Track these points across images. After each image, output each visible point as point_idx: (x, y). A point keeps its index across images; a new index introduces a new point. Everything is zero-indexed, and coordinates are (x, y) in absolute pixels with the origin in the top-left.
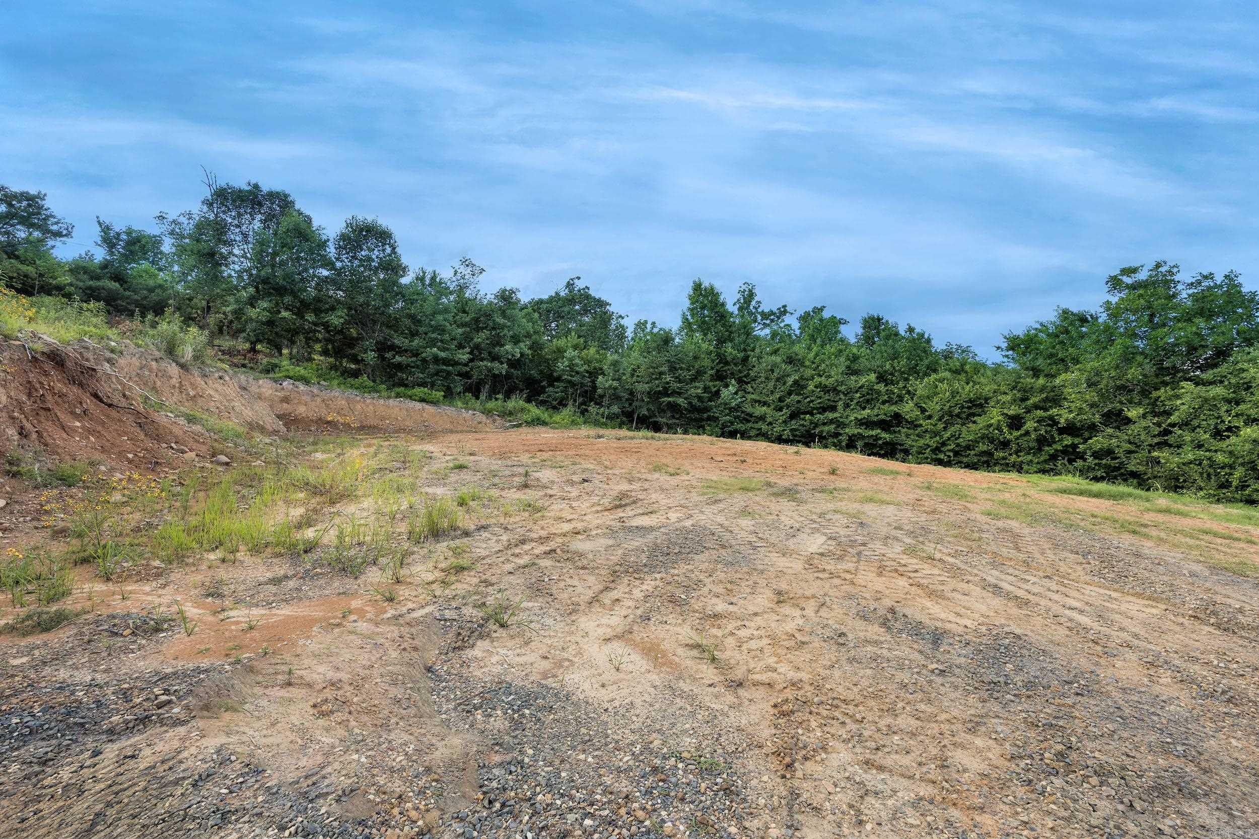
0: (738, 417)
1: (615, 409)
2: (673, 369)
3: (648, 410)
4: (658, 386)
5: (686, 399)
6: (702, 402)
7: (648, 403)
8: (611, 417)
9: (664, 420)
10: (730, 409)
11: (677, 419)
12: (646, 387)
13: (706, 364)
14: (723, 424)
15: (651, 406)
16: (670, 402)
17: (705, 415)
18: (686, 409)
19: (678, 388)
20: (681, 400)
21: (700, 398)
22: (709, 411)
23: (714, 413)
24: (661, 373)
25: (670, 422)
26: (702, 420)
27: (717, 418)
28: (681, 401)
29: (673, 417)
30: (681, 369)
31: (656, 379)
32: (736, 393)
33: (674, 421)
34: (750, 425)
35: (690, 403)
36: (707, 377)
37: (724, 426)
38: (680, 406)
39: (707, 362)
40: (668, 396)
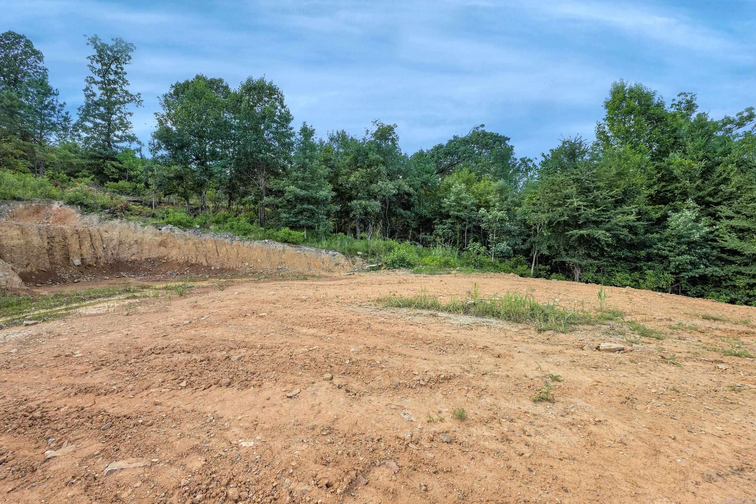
0: (706, 256)
1: (503, 246)
2: (584, 191)
3: (549, 248)
4: (562, 215)
5: (608, 230)
6: (636, 234)
7: (549, 238)
8: (499, 258)
9: (575, 260)
10: (689, 244)
11: (595, 258)
12: (544, 217)
13: (639, 182)
14: (677, 267)
15: (552, 242)
16: (582, 236)
17: (643, 253)
18: (608, 245)
19: (594, 215)
20: (600, 232)
21: (632, 229)
22: (651, 247)
23: (659, 249)
24: (567, 197)
25: (584, 263)
26: (637, 259)
27: (666, 257)
28: (600, 233)
29: (589, 256)
30: (598, 188)
31: (559, 205)
32: (697, 220)
33: (590, 261)
34: (733, 268)
35: (614, 236)
36: (641, 198)
37: (679, 270)
38: (598, 240)
39: (640, 179)
40: (580, 227)
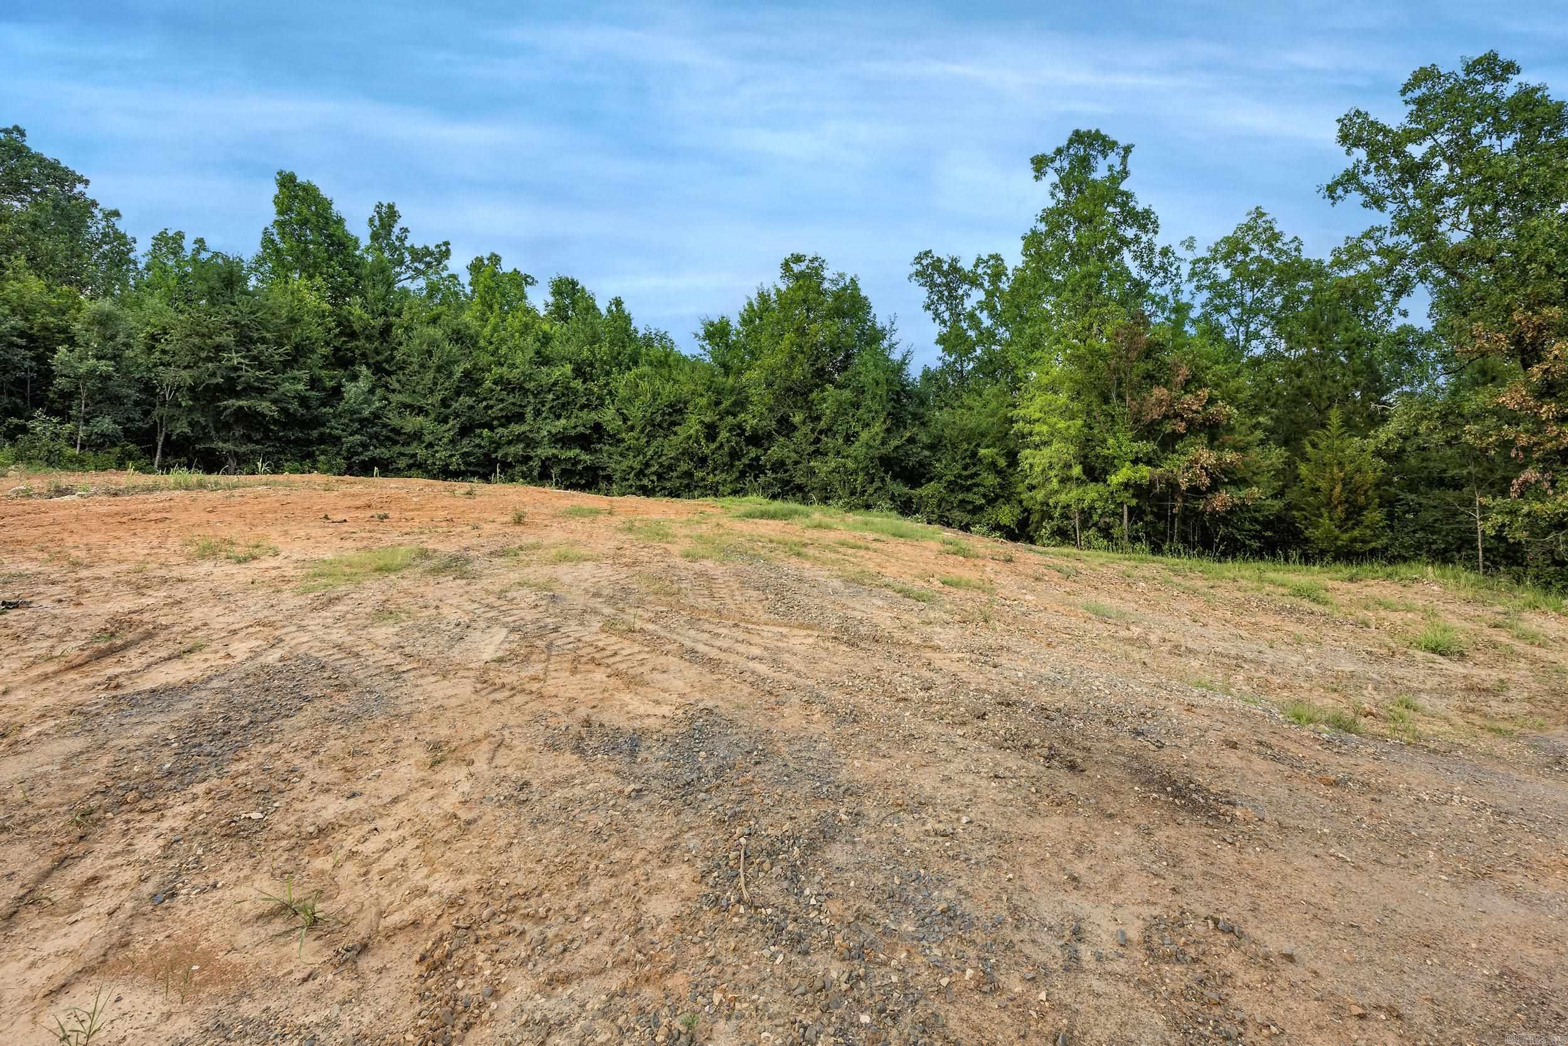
0: (376, 436)
1: (106, 424)
2: (244, 341)
3: (191, 424)
4: (213, 375)
5: (274, 402)
6: (308, 408)
7: (190, 410)
8: (97, 444)
9: (229, 446)
10: (362, 421)
11: (257, 442)
12: (186, 377)
13: (315, 335)
14: (348, 450)
15: (197, 417)
16: (241, 408)
17: (315, 434)
18: (275, 422)
19: (258, 379)
20: (265, 404)
21: (303, 401)
22: (324, 425)
23: (332, 428)
24: (219, 348)
25: (243, 449)
26: (309, 442)
27: (339, 438)
28: (264, 406)
29: (250, 439)
30: (264, 341)
31: (209, 359)
32: (372, 391)
33: (251, 446)
34: (397, 449)
35: (284, 411)
36: (315, 359)
37: (352, 453)
38: (264, 416)
39: (316, 332)
40: (238, 395)
